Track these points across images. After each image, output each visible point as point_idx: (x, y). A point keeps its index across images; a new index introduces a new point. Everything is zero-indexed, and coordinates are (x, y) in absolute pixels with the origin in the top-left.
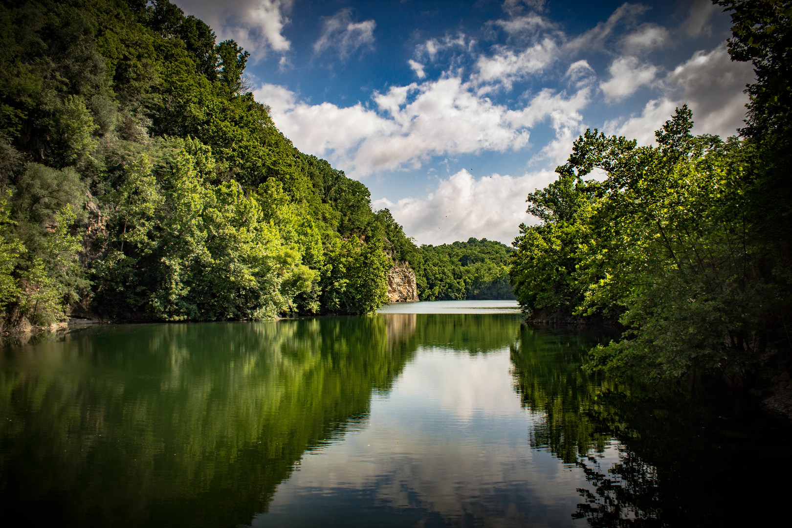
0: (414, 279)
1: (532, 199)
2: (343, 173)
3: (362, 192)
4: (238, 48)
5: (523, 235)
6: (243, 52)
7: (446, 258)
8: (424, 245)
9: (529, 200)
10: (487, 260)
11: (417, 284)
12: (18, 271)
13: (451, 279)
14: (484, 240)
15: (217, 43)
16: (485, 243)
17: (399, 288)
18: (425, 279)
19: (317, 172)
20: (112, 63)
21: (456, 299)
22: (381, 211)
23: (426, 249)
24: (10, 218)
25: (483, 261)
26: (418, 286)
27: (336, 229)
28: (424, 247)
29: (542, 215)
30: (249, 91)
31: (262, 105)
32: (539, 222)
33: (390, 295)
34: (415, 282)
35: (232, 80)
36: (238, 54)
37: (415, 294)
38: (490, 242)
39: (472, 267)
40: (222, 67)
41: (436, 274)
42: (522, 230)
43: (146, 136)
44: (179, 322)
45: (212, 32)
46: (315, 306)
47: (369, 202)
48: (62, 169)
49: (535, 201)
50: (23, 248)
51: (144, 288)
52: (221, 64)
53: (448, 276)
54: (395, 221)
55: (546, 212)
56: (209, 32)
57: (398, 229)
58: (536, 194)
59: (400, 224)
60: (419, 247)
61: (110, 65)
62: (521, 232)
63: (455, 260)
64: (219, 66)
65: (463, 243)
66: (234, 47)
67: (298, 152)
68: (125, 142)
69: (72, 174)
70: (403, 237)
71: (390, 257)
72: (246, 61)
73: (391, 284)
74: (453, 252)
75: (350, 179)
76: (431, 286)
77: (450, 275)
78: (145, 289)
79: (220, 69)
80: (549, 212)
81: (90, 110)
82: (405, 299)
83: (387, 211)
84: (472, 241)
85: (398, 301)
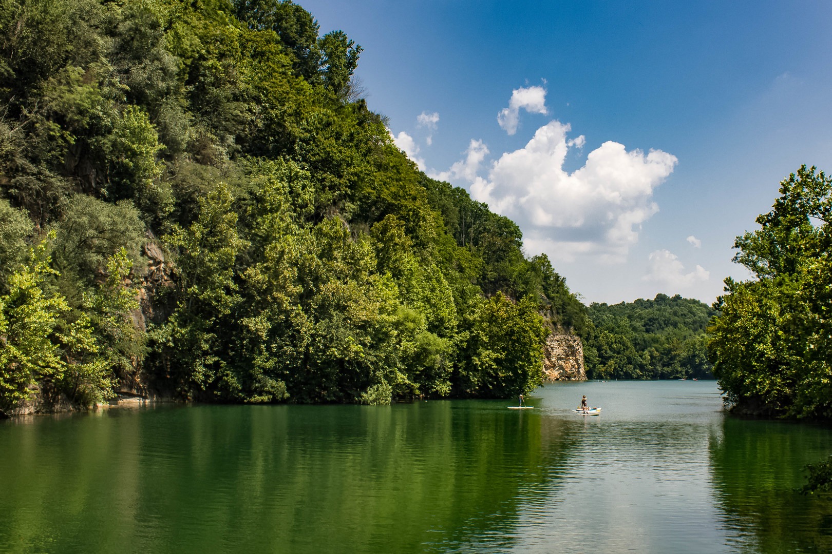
0: (581, 350)
1: (740, 244)
2: (487, 206)
3: (511, 233)
4: (348, 41)
5: (728, 293)
6: (354, 46)
7: (624, 322)
8: (595, 304)
9: (737, 246)
10: (680, 325)
11: (585, 357)
12: (57, 334)
13: (632, 352)
14: (678, 297)
15: (321, 35)
16: (679, 301)
17: (560, 362)
18: (595, 351)
19: (451, 205)
20: (184, 64)
21: (639, 378)
22: (536, 257)
23: (599, 308)
24: (51, 265)
25: (675, 325)
26: (587, 359)
27: (475, 282)
28: (594, 306)
29: (754, 267)
30: (360, 97)
31: (378, 116)
32: (750, 276)
33: (547, 372)
34: (582, 354)
35: (339, 84)
36: (348, 49)
37: (582, 371)
38: (686, 300)
39: (661, 336)
40: (327, 65)
41: (612, 343)
42: (728, 287)
43: (226, 158)
44: (262, 403)
45: (314, 21)
46: (444, 388)
47: (520, 245)
48: (117, 203)
49: (744, 247)
50: (64, 306)
51: (216, 359)
52: (326, 62)
53: (628, 348)
54: (555, 272)
55: (760, 264)
56: (311, 21)
57: (559, 283)
58: (747, 239)
59: (562, 275)
60: (588, 306)
61: (183, 66)
62: (726, 289)
63: (638, 324)
64: (322, 64)
65: (648, 300)
66: (344, 40)
67: (426, 178)
68: (198, 166)
69: (130, 210)
70: (566, 293)
71: (548, 319)
72: (357, 58)
73: (549, 356)
74: (636, 313)
75: (495, 214)
76: (604, 360)
77: (629, 344)
78: (218, 361)
79: (324, 68)
80: (763, 264)
81: (155, 125)
82: (569, 377)
83: (544, 257)
84: (661, 298)
85: (557, 379)
